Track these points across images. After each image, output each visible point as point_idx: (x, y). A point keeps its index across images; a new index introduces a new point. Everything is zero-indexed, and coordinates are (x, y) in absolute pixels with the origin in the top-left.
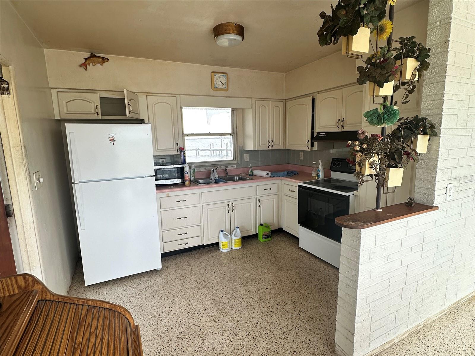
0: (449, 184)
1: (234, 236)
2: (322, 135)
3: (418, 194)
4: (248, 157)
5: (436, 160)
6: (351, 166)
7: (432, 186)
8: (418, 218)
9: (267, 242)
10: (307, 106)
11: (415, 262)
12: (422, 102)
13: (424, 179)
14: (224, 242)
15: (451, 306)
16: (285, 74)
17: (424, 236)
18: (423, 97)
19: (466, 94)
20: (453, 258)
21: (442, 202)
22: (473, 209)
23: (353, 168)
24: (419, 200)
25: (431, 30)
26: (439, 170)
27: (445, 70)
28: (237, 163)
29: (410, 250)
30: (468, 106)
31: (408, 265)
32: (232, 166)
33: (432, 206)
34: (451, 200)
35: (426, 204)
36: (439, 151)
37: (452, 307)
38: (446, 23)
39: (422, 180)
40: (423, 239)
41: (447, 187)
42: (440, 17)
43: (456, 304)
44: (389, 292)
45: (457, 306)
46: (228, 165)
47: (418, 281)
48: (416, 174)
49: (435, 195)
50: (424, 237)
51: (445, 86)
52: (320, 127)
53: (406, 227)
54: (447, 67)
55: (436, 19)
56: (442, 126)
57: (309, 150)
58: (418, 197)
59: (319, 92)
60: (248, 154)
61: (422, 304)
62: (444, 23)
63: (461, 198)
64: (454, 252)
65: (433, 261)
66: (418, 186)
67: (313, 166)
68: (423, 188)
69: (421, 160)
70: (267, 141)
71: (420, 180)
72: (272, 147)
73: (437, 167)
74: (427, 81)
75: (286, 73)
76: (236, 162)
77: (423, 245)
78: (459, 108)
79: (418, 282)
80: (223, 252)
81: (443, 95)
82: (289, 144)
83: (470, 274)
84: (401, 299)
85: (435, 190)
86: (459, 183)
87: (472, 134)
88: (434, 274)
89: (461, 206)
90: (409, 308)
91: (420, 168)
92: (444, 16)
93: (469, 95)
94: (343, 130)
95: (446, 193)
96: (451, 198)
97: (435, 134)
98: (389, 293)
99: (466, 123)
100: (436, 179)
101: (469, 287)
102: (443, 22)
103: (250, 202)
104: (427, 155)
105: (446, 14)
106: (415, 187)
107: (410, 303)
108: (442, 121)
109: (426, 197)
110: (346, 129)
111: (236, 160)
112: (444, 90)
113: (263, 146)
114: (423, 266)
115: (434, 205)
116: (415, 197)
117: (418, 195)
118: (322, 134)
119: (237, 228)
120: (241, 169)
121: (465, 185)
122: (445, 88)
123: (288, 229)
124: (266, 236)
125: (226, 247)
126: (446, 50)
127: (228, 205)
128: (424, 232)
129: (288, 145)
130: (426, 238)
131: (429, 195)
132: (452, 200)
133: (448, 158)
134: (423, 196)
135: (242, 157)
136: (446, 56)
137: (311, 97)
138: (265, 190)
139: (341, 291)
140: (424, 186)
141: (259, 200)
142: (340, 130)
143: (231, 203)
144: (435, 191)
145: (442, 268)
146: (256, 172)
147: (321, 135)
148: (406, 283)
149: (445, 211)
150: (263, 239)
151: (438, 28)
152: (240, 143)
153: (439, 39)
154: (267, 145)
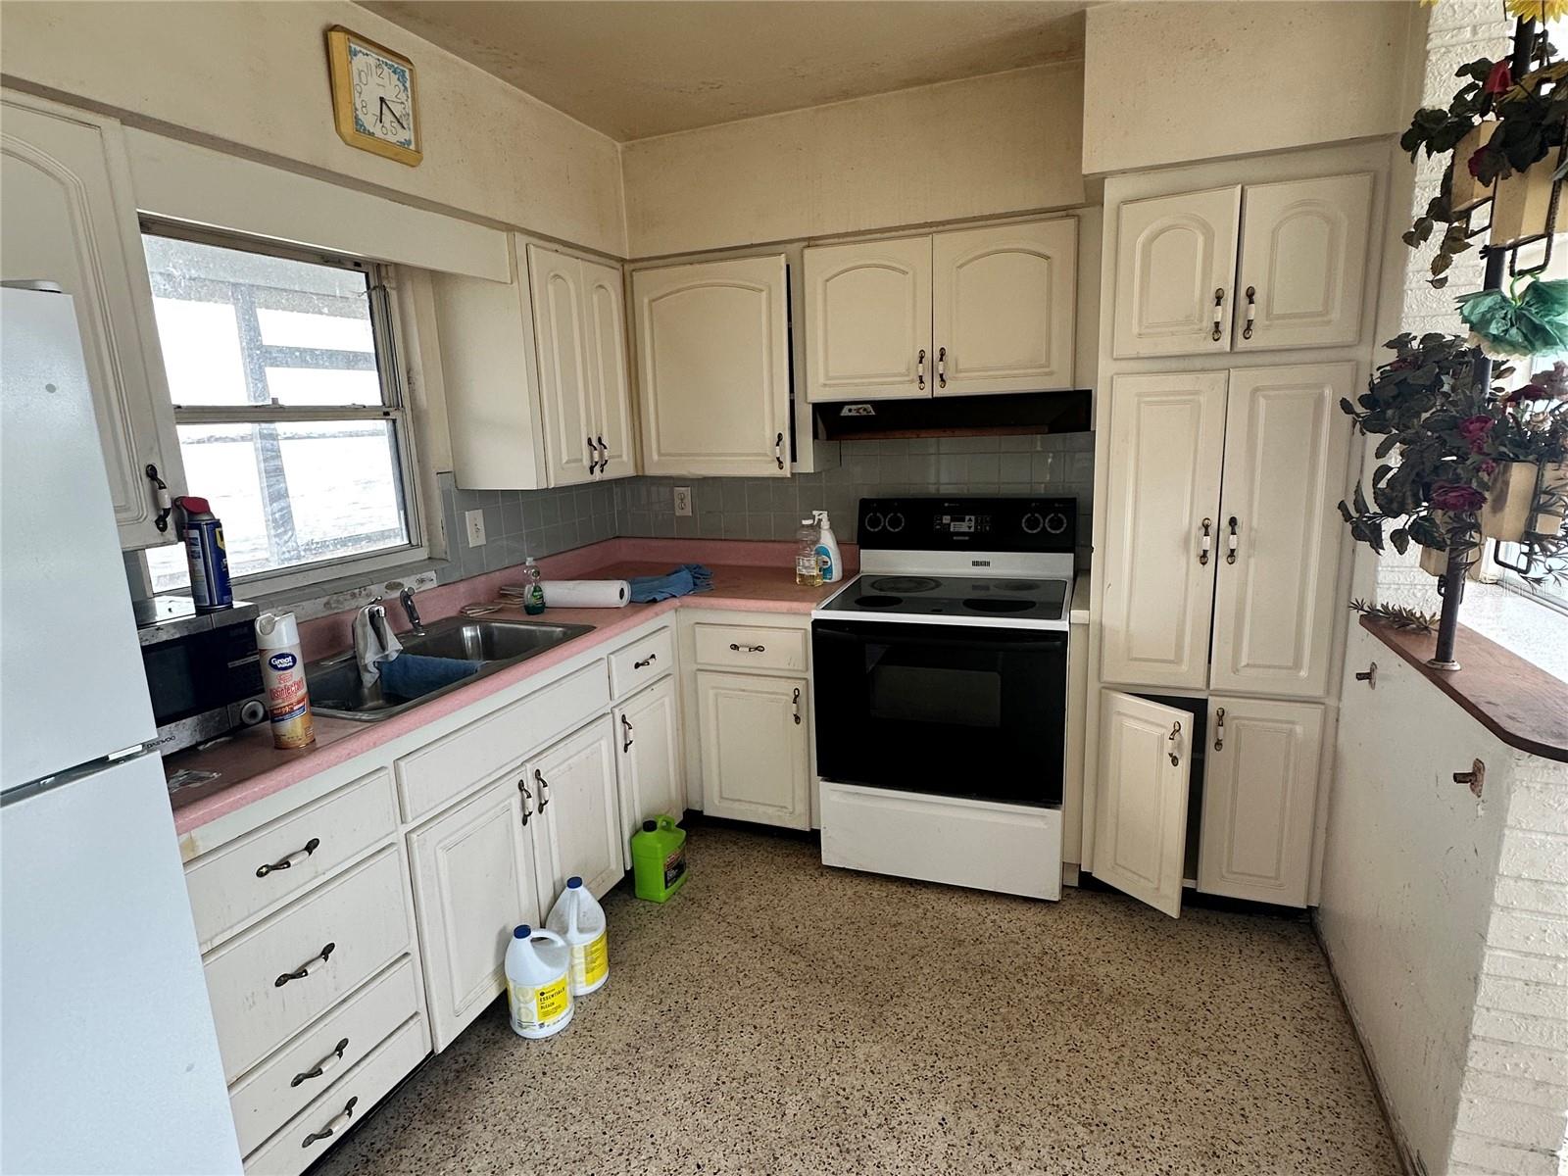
1: (581, 930)
2: (853, 413)
3: (1388, 589)
4: (481, 526)
6: (944, 521)
9: (684, 892)
10: (764, 294)
14: (547, 985)
16: (619, 146)
23: (957, 530)
25: (1443, 50)
28: (429, 558)
32: (418, 576)
38: (1493, 36)
46: (403, 577)
52: (828, 382)
55: (1461, 14)
57: (786, 472)
59: (811, 242)
60: (481, 511)
62: (1487, 35)
67: (799, 537)
70: (585, 442)
72: (602, 471)
75: (628, 143)
76: (422, 554)
80: (547, 1040)
82: (660, 454)
92: (1488, 12)
94: (939, 392)
102: (1483, 31)
103: (595, 742)
109: (1419, 595)
110: (954, 389)
111: (425, 542)
113: (573, 465)
117: (1391, 592)
118: (853, 407)
119: (575, 883)
120: (462, 587)
123: (736, 805)
124: (674, 869)
125: (560, 1006)
127: (521, 785)
129: (655, 457)
135: (455, 528)
137: (783, 255)
138: (637, 666)
139: (1493, 1013)
141: (624, 720)
142: (926, 394)
143: (530, 768)
146: (557, 592)
147: (850, 410)
150: (667, 887)
151: (1467, 50)
152: (440, 456)
154: (587, 463)
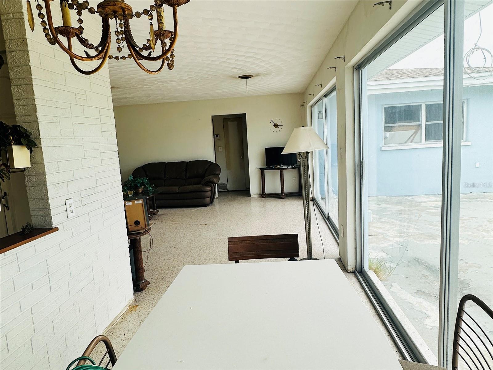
0: (68, 199)
3: (34, 217)
5: (44, 175)
7: (46, 205)
8: (33, 247)
11: (42, 300)
12: (15, 107)
13: (37, 198)
15: (105, 331)
17: (47, 265)
18: (14, 101)
19: (66, 102)
20: (94, 279)
21: (63, 222)
22: (104, 221)
24: (38, 225)
25: (5, 21)
26: (49, 185)
27: (30, 72)
29: (31, 288)
30: (71, 115)
31: (32, 308)
33: (52, 228)
34: (75, 217)
35: (45, 228)
36: (44, 163)
37: (107, 331)
38: (19, 17)
39: (35, 200)
40: (47, 269)
41: (65, 204)
42: (11, 8)
43: (111, 326)
44: (8, 352)
45: (112, 328)
47: (53, 321)
48: (28, 193)
49: (52, 215)
50: (48, 267)
51: (34, 89)
53: (16, 261)
54: (31, 68)
56: (41, 135)
58: (36, 221)
61: (66, 346)
62: (17, 17)
63: (87, 212)
64: (93, 272)
65: (68, 290)
66: (33, 208)
68: (39, 210)
69: (29, 176)
71: (33, 200)
73: (46, 182)
74: (15, 82)
77: (49, 276)
78: (59, 116)
79: (53, 323)
81: (34, 100)
83: (118, 289)
84: (33, 353)
85: (51, 208)
86: (80, 198)
87: (83, 144)
88: (74, 305)
89: (89, 221)
90: (49, 358)
91: (30, 186)
92: (15, 9)
93: (70, 103)
95: (66, 211)
96: (73, 214)
97: (33, 144)
98: (10, 354)
99: (73, 133)
100: (48, 196)
101: (121, 303)
102: (15, 15)
104: (34, 170)
105: (17, 8)
106: (30, 210)
107: (48, 352)
108: (40, 129)
109: (44, 219)
112: (34, 94)
114: (56, 301)
115: (54, 226)
116: (33, 221)
121: (89, 198)
122: (34, 91)
126: (25, 48)
128: (46, 260)
130: (51, 267)
131: (46, 216)
132: (77, 216)
133: (59, 172)
134: (40, 218)
136: (28, 55)
140: (39, 207)
144: (50, 210)
145: (83, 294)
148: (35, 331)
149: (71, 230)
151: (12, 21)
153: (16, 34)
